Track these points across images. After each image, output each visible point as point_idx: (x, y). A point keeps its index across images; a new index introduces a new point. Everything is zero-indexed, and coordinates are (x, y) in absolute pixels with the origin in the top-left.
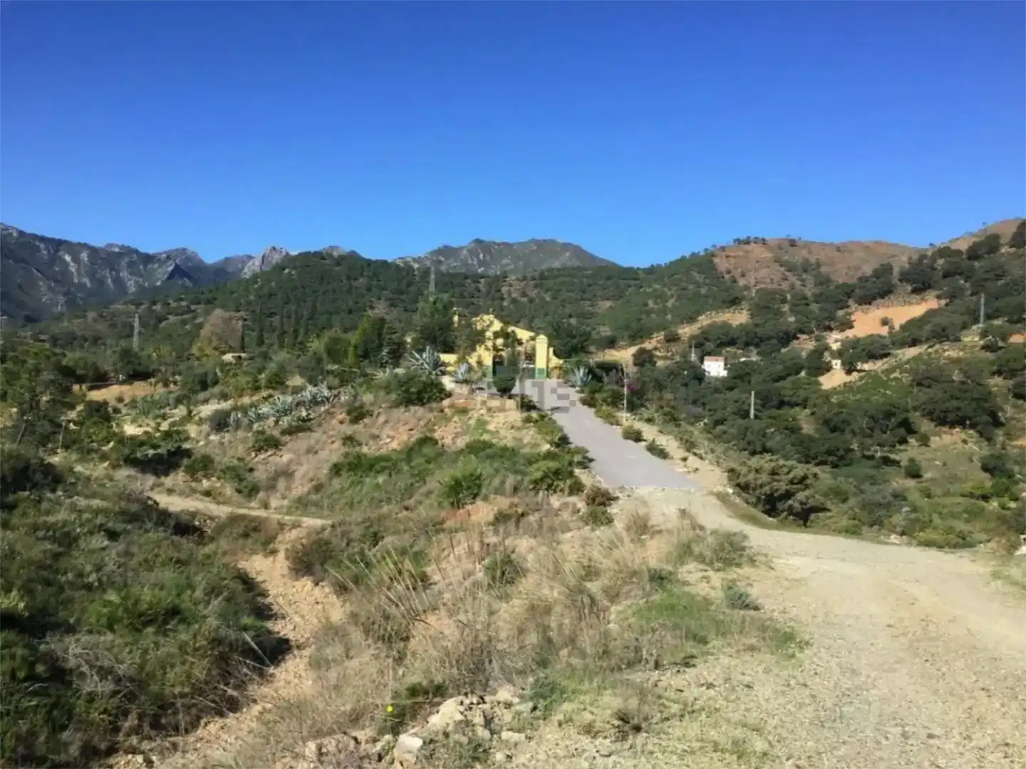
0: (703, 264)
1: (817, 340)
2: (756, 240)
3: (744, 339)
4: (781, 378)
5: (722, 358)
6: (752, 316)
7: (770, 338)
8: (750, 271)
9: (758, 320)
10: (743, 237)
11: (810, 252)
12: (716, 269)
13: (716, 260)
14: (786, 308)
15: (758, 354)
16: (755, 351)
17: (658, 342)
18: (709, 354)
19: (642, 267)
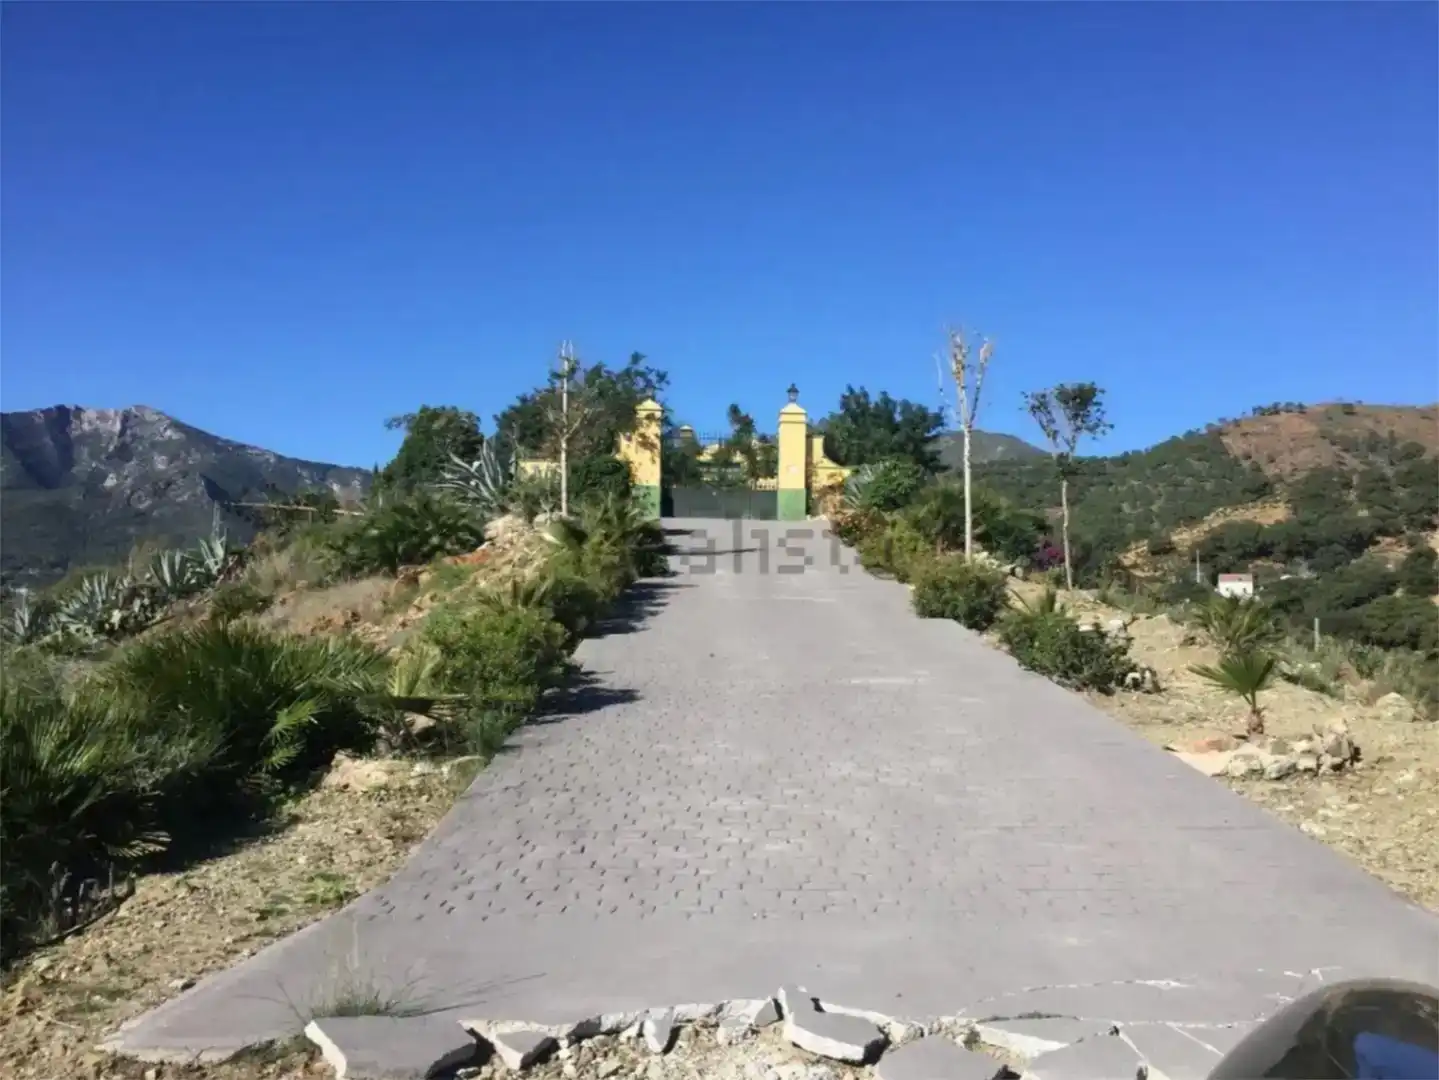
0: (1207, 446)
1: (1411, 544)
2: (1288, 409)
3: (1284, 546)
4: (1358, 603)
5: (1250, 576)
6: (1295, 510)
7: (1330, 542)
8: (1281, 453)
9: (1307, 515)
10: (1267, 403)
11: (1378, 422)
12: (1226, 453)
13: (1225, 440)
14: (1352, 496)
15: (1310, 568)
16: (1305, 564)
17: (1138, 555)
18: (1227, 571)
19: (1109, 455)
